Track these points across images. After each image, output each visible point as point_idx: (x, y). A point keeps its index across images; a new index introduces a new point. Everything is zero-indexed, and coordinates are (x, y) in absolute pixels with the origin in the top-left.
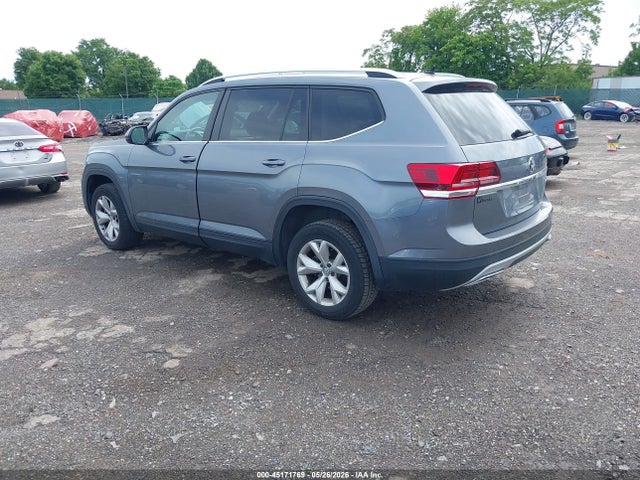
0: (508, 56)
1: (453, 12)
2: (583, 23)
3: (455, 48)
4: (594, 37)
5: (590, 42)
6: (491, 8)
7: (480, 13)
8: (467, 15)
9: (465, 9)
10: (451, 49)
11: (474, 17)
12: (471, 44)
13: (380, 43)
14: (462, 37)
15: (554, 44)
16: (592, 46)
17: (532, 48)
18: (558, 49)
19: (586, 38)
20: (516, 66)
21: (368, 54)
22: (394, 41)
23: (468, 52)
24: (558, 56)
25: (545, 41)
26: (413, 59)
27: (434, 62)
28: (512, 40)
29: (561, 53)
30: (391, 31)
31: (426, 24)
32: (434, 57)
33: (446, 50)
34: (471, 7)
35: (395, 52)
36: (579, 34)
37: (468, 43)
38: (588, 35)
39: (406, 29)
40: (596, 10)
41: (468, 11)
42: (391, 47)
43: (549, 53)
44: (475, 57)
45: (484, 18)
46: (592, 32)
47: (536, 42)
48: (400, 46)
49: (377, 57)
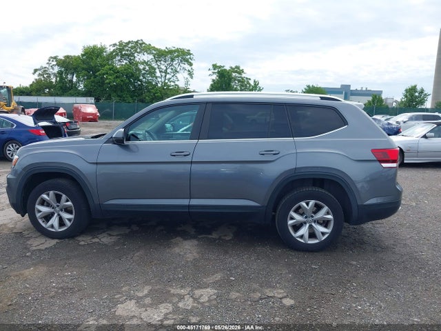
0: (141, 81)
1: (102, 50)
2: (182, 65)
3: (107, 74)
4: (191, 74)
5: (188, 77)
6: (127, 50)
7: (121, 52)
8: (112, 53)
9: (110, 49)
10: (104, 74)
11: (117, 55)
12: (118, 72)
13: (47, 66)
14: (111, 67)
15: (168, 76)
16: (190, 79)
17: (156, 77)
18: (172, 79)
19: (186, 74)
20: (147, 87)
21: (37, 73)
22: (58, 65)
23: (117, 77)
24: (172, 84)
25: (164, 74)
26: (75, 79)
27: (92, 82)
28: (143, 72)
29: (174, 82)
30: (55, 58)
31: (83, 55)
32: (92, 78)
33: (100, 75)
34: (114, 48)
35: (60, 73)
36: (182, 71)
37: (116, 71)
38: (187, 73)
39: (67, 57)
40: (190, 58)
41: (112, 50)
42: (56, 69)
43: (166, 81)
44: (122, 81)
45: (122, 56)
46: (189, 71)
47: (158, 74)
48: (63, 69)
49: (45, 76)
